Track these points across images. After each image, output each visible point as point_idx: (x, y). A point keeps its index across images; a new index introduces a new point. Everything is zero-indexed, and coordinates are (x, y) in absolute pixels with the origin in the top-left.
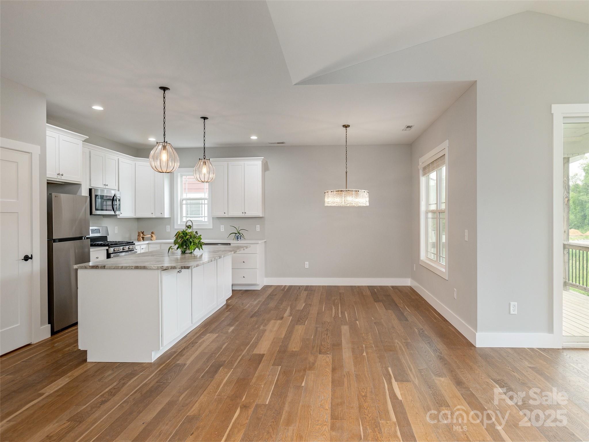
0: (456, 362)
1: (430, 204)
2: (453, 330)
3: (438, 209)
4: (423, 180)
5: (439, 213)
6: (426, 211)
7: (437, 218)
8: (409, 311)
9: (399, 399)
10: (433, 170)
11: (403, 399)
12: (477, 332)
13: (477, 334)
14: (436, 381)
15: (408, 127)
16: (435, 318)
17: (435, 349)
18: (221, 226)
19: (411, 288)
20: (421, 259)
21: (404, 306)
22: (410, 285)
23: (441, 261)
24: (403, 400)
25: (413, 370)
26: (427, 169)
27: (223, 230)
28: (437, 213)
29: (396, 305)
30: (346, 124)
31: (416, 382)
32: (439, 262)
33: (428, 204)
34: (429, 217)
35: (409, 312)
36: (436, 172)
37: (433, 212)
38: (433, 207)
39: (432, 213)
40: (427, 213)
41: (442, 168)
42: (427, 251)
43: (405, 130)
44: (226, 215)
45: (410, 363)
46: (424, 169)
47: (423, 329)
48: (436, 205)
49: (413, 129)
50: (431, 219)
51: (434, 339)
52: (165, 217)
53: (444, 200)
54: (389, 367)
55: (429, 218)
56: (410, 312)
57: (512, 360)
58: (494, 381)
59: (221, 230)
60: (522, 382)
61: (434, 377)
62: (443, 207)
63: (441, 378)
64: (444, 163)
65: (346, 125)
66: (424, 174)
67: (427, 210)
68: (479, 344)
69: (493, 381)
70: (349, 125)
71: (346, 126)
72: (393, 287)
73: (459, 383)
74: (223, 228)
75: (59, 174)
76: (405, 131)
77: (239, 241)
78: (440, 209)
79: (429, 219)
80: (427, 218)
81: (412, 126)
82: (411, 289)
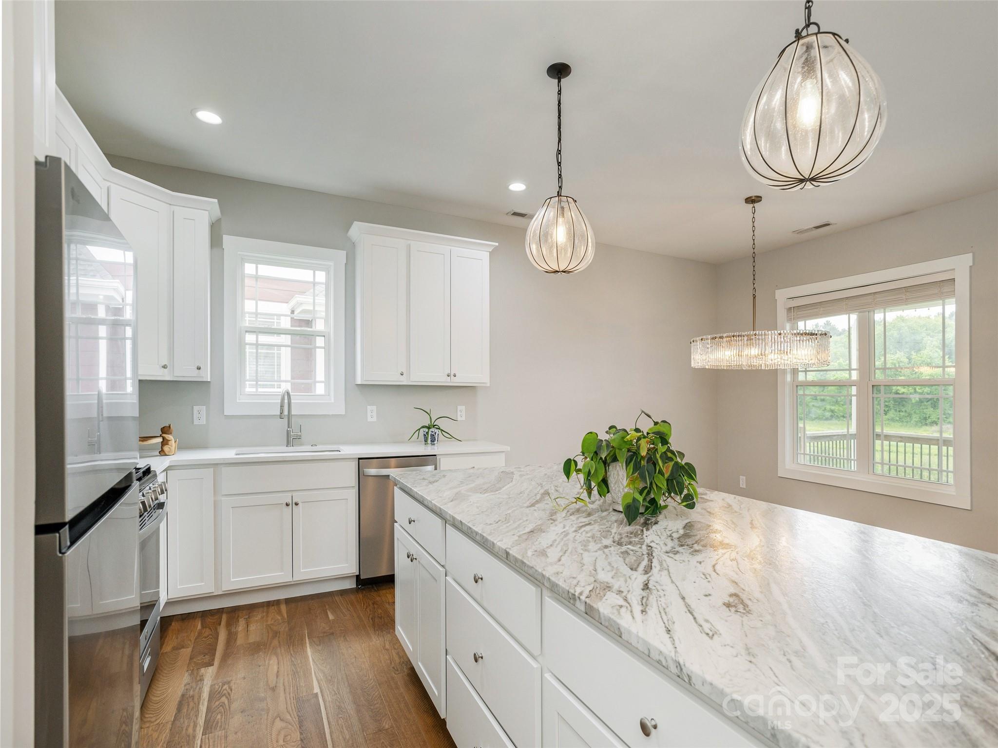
6: (794, 383)
18: (368, 407)
20: (786, 467)
27: (374, 419)
30: (753, 194)
40: (797, 386)
42: (797, 453)
44: (404, 381)
59: (370, 419)
65: (751, 197)
70: (761, 197)
71: (752, 200)
74: (374, 414)
80: (795, 395)
81: (830, 224)
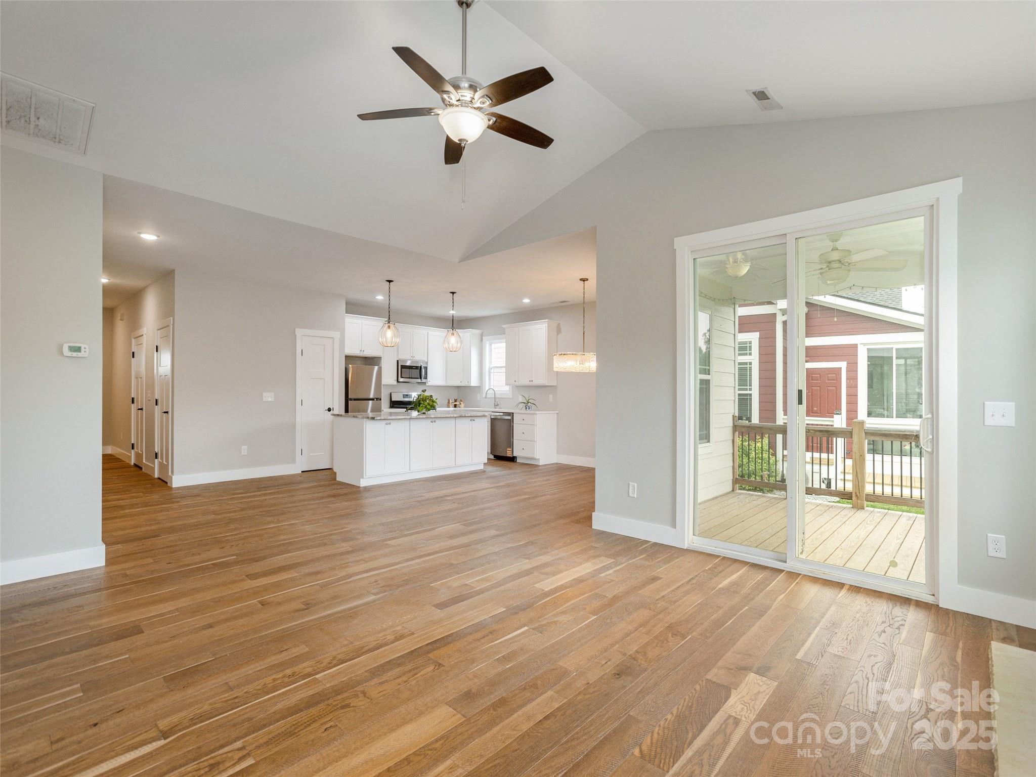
44: (517, 384)
52: (472, 385)
70: (586, 279)
75: (361, 351)
77: (527, 411)
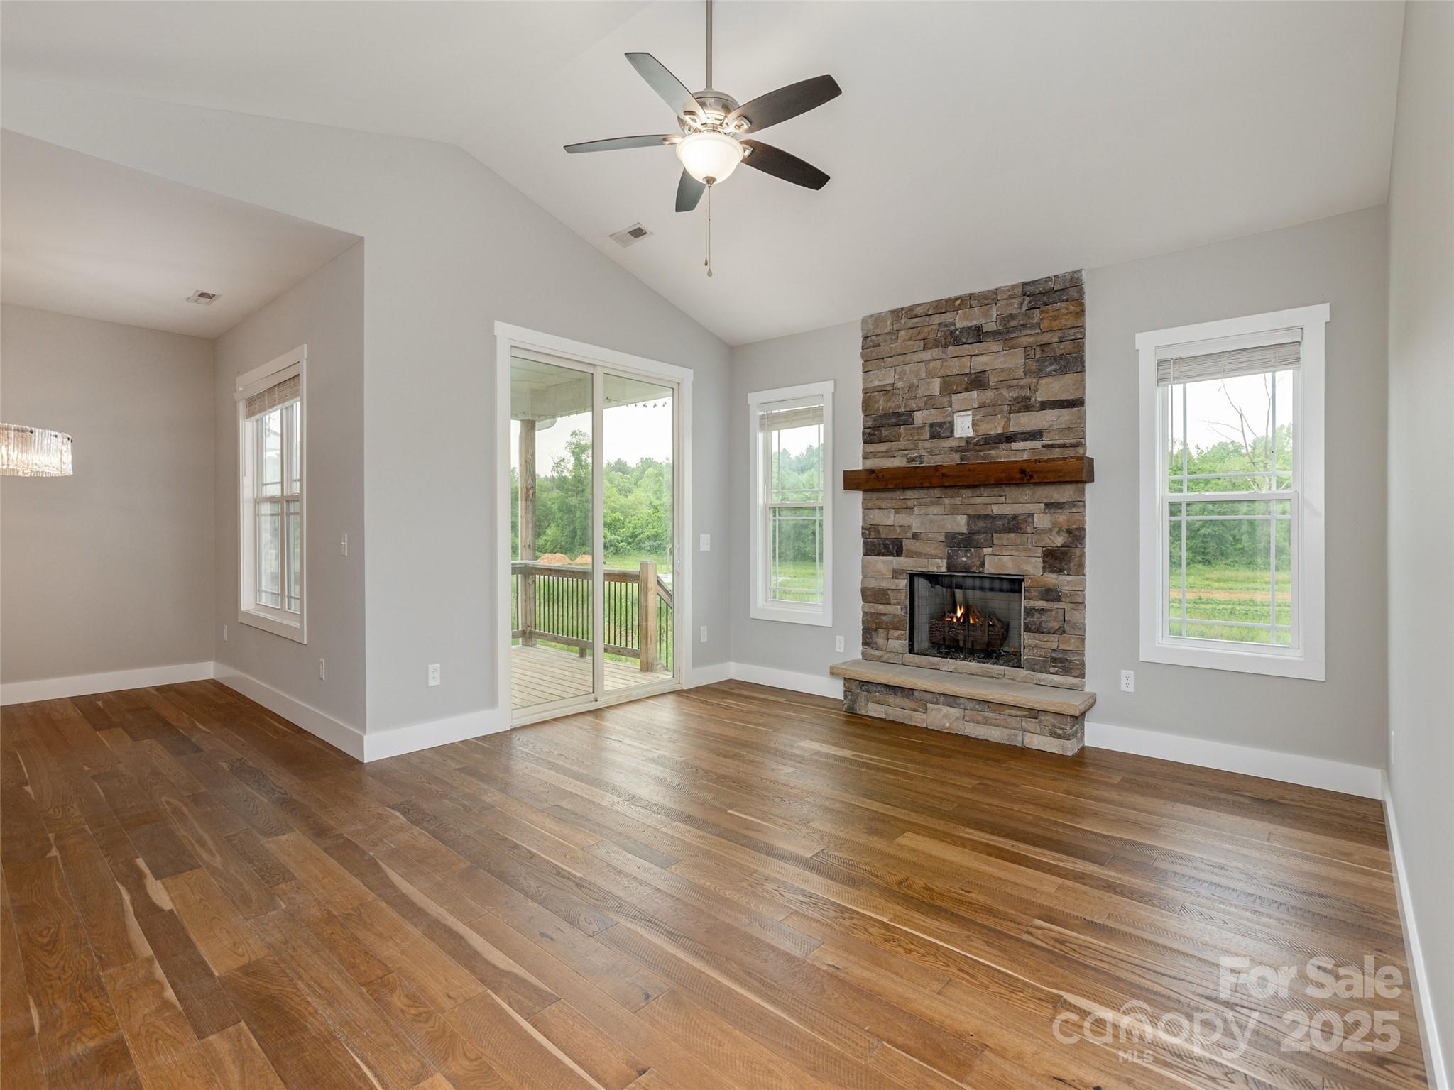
0: (319, 799)
1: (266, 484)
2: (318, 745)
3: (285, 494)
4: (247, 428)
5: (288, 501)
6: (255, 500)
7: (281, 514)
8: (207, 730)
9: (164, 911)
10: (272, 405)
11: (175, 905)
12: (365, 733)
13: (365, 737)
14: (267, 846)
15: (202, 295)
16: (276, 731)
17: (272, 789)
19: (215, 683)
20: (242, 609)
21: (193, 722)
22: (212, 678)
23: (293, 608)
24: (178, 907)
25: (210, 843)
26: (256, 405)
28: (283, 501)
29: (168, 724)
31: (218, 861)
32: (287, 610)
33: (260, 483)
34: (263, 512)
35: (205, 732)
36: (279, 411)
37: (273, 500)
38: (274, 491)
39: (271, 502)
40: (258, 503)
41: (295, 405)
42: (258, 591)
43: (196, 301)
45: (200, 831)
46: (250, 402)
47: (242, 759)
48: (280, 485)
49: (216, 304)
50: (269, 518)
51: (271, 771)
53: (296, 476)
54: (138, 857)
55: (262, 515)
56: (210, 731)
57: (429, 766)
58: (392, 809)
60: (441, 794)
61: (263, 840)
62: (296, 489)
63: (280, 837)
64: (295, 394)
66: (250, 414)
67: (257, 496)
68: (368, 758)
69: (390, 809)
72: (158, 689)
73: (320, 832)
76: (196, 304)
78: (290, 494)
79: (263, 518)
80: (257, 515)
81: (214, 296)
82: (215, 686)
